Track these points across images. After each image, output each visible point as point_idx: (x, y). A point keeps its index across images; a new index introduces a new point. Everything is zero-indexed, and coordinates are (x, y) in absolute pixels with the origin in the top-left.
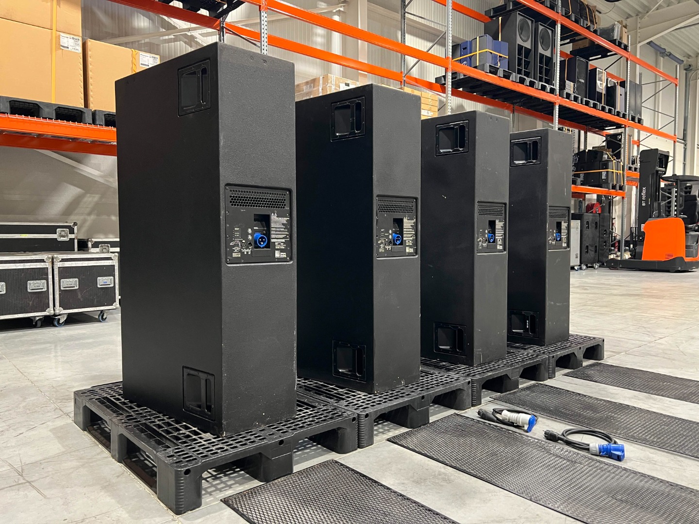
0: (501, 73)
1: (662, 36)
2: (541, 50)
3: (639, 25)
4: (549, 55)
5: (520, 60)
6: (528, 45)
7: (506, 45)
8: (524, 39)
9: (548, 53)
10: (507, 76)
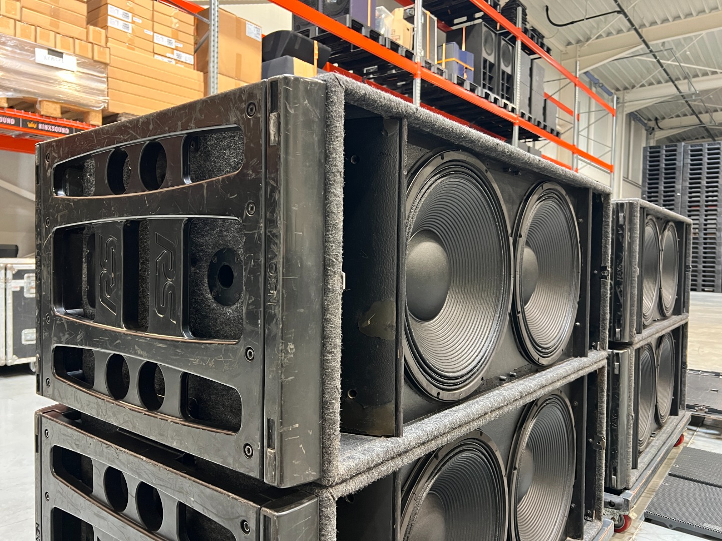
0: (467, 85)
1: (596, 68)
2: (503, 67)
3: (578, 53)
4: (510, 72)
5: (485, 74)
6: (491, 59)
7: (471, 56)
8: (489, 52)
9: (508, 70)
10: (473, 90)
